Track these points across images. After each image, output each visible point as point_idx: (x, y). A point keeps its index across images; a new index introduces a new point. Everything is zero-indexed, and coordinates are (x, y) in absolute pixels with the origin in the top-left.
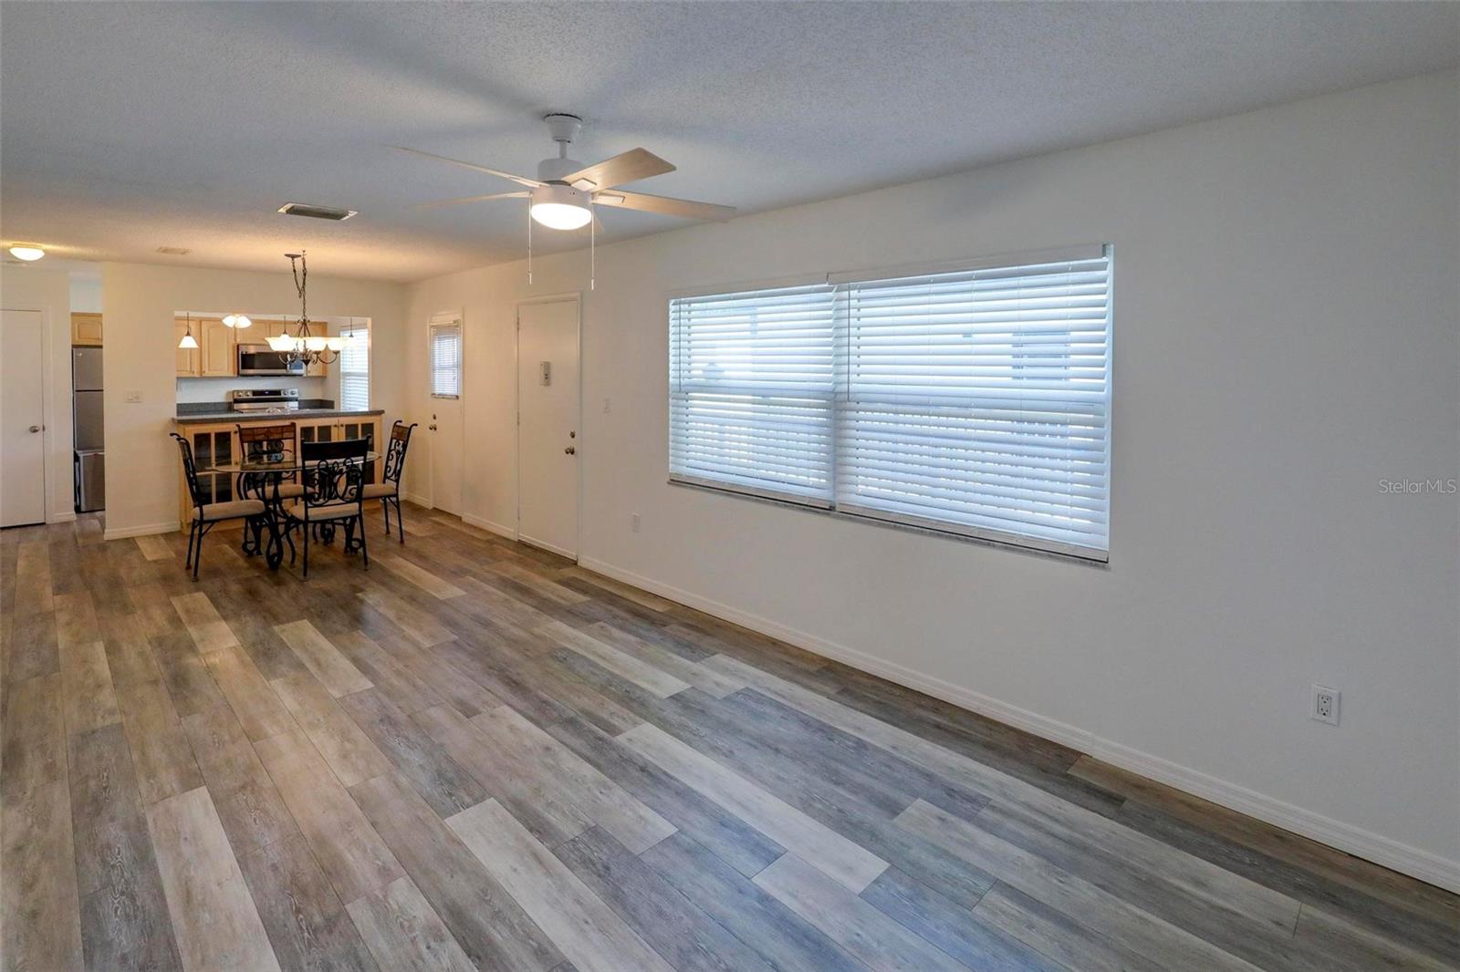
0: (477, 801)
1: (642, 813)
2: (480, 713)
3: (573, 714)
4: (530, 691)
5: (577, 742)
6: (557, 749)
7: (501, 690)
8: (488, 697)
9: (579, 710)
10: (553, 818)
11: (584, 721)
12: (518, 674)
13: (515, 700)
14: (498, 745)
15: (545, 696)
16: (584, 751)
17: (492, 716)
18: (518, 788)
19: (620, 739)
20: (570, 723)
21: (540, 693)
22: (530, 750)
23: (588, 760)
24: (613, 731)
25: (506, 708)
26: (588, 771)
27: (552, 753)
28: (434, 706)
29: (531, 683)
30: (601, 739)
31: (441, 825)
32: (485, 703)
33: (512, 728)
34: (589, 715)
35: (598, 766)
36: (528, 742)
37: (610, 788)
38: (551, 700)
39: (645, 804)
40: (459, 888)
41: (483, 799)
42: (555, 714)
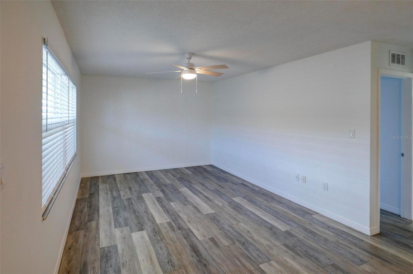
0: (208, 214)
1: (174, 206)
2: (209, 239)
3: (178, 231)
4: (190, 245)
5: (181, 222)
6: (187, 221)
7: (202, 250)
8: (206, 246)
9: (175, 232)
10: (192, 208)
11: (176, 228)
12: (192, 256)
13: (196, 242)
14: (203, 226)
15: (184, 240)
16: (180, 219)
17: (205, 237)
18: (199, 215)
19: (169, 220)
20: (180, 228)
21: (186, 243)
22: (194, 222)
23: (180, 217)
24: (169, 224)
25: (200, 239)
26: (181, 215)
27: (189, 221)
28: (227, 246)
29: (188, 249)
30: (174, 221)
31: (215, 211)
32: (207, 243)
33: (198, 230)
34: (173, 230)
35: (179, 215)
36: (194, 225)
37: (178, 211)
38: (183, 239)
39: (173, 207)
40: (210, 203)
41: (207, 214)
42: (184, 232)
